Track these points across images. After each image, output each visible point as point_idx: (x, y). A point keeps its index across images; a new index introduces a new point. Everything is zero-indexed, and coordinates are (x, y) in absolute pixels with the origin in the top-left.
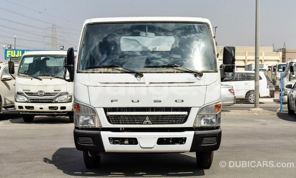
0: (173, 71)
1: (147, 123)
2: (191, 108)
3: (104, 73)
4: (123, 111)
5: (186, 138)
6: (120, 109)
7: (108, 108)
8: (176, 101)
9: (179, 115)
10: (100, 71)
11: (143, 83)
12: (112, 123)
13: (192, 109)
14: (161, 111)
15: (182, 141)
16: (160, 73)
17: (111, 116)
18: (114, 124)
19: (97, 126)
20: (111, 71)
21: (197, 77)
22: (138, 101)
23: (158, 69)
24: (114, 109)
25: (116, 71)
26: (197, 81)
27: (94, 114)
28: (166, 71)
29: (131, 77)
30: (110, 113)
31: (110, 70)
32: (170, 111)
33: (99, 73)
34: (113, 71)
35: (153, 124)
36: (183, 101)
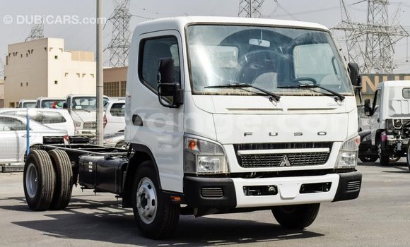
0: (311, 94)
1: (285, 165)
2: (333, 142)
3: (231, 95)
4: (258, 149)
5: (330, 183)
6: (254, 146)
7: (240, 145)
8: (318, 134)
9: (321, 153)
10: (225, 93)
11: (279, 109)
12: (243, 167)
13: (334, 145)
14: (302, 148)
15: (325, 187)
16: (297, 95)
17: (243, 155)
18: (246, 167)
19: (225, 171)
20: (240, 93)
21: (338, 102)
22: (277, 134)
23: (294, 90)
24: (246, 147)
25: (246, 93)
26: (338, 107)
27: (222, 154)
28: (304, 93)
29: (264, 102)
30: (242, 152)
31: (237, 91)
32: (311, 147)
33: (225, 95)
34: (242, 93)
35: (291, 165)
36: (326, 134)
